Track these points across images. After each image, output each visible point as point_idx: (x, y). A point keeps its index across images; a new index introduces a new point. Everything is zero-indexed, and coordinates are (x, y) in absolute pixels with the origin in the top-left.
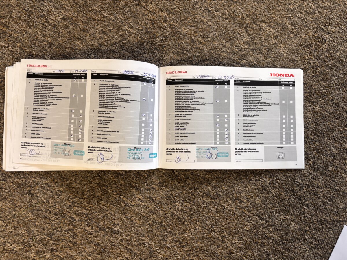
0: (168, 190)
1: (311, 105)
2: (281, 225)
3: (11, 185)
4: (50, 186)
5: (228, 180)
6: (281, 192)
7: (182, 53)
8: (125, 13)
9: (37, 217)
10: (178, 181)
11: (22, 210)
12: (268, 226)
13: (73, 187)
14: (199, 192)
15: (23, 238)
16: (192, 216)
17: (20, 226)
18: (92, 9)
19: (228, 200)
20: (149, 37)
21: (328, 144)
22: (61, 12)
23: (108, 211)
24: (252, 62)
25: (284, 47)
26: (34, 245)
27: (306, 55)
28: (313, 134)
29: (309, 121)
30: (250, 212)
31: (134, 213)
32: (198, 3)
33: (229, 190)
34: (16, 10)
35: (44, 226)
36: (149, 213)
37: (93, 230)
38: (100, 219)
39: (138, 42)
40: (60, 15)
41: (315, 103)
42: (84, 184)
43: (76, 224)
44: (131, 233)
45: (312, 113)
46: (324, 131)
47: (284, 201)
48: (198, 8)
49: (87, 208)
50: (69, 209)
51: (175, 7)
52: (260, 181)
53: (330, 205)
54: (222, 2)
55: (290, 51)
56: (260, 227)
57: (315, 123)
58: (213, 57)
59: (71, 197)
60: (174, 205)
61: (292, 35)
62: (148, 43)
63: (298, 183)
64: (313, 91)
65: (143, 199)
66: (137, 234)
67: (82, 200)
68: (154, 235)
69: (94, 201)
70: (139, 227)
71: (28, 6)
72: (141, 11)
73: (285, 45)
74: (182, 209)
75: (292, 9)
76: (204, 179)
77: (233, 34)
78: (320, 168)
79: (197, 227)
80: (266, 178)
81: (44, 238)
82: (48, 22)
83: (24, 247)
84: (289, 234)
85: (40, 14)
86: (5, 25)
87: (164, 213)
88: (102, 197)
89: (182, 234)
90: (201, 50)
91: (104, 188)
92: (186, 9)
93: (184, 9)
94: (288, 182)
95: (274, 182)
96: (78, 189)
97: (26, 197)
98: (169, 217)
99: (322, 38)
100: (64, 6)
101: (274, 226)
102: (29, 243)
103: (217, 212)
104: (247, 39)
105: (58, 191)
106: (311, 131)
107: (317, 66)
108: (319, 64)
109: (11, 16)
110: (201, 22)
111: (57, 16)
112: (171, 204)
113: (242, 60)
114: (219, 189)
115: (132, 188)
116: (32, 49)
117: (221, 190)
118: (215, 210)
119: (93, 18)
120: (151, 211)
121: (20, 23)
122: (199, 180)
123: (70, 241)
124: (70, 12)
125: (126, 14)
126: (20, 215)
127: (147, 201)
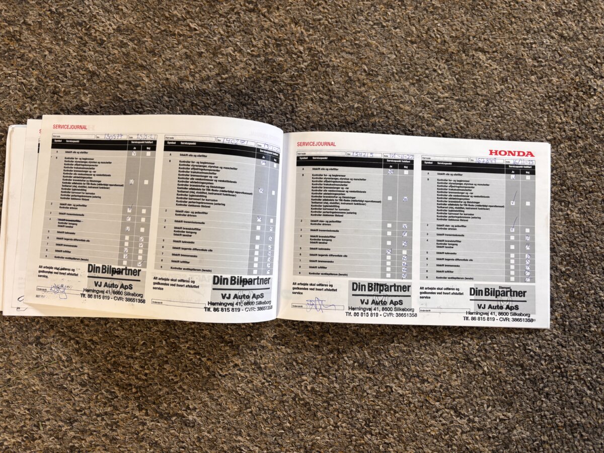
0: (289, 351)
1: (563, 207)
2: (496, 428)
3: (6, 326)
4: (75, 332)
5: (402, 338)
6: (499, 366)
7: (328, 101)
8: (229, 24)
9: (49, 387)
10: (308, 336)
11: (23, 372)
12: (472, 429)
13: (117, 336)
14: (346, 358)
15: (22, 424)
16: (332, 403)
17: (17, 400)
18: (169, 15)
19: (399, 376)
20: (269, 69)
21: (591, 283)
22: (114, 17)
23: (177, 382)
24: (456, 124)
25: (517, 100)
26: (40, 437)
27: (558, 115)
28: (565, 263)
29: (558, 237)
30: (438, 401)
31: (225, 391)
32: (362, 11)
33: (402, 359)
34: (36, 10)
35: (59, 404)
36: (251, 392)
37: (149, 418)
38: (162, 398)
39: (249, 78)
40: (112, 24)
41: (570, 206)
42: (136, 332)
43: (118, 404)
44: (217, 427)
45: (563, 222)
46: (586, 258)
47: (503, 384)
48: (363, 21)
49: (139, 376)
50: (106, 377)
51: (321, 17)
52: (460, 343)
53: (590, 397)
54: (408, 11)
55: (528, 106)
56: (457, 431)
57: (568, 241)
58: (385, 110)
59: (111, 355)
60: (299, 379)
61: (533, 77)
62: (267, 80)
63: (532, 353)
64: (569, 182)
65: (243, 365)
66: (229, 430)
67: (131, 361)
68: (258, 433)
69: (154, 363)
70: (232, 417)
71: (57, 5)
72: (258, 22)
73: (520, 96)
74: (313, 389)
75: (536, 30)
76: (357, 335)
77: (423, 70)
78: (575, 326)
79: (339, 424)
80: (472, 339)
81: (59, 426)
82: (89, 35)
83: (23, 440)
84: (511, 446)
85: (76, 19)
86: (14, 36)
87: (280, 393)
88: (169, 356)
89: (310, 434)
90: (364, 97)
91: (172, 340)
92: (340, 21)
93: (337, 22)
94: (513, 349)
95: (487, 347)
96: (126, 340)
97: (30, 350)
98: (288, 402)
99: (589, 86)
100: (120, 7)
101: (482, 430)
102: (31, 433)
103: (377, 398)
104: (450, 81)
105: (90, 340)
106: (561, 256)
107: (578, 136)
108: (582, 133)
109: (25, 20)
110: (366, 46)
111: (108, 24)
112: (294, 379)
113: (438, 119)
114: (383, 356)
115: (223, 345)
116: (58, 81)
117: (387, 357)
118: (375, 394)
119: (171, 32)
120: (255, 388)
121: (40, 34)
122: (348, 336)
123: (105, 435)
124: (131, 19)
125: (230, 27)
126: (19, 381)
127: (251, 370)
